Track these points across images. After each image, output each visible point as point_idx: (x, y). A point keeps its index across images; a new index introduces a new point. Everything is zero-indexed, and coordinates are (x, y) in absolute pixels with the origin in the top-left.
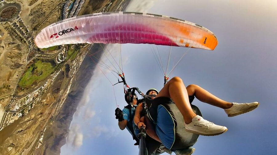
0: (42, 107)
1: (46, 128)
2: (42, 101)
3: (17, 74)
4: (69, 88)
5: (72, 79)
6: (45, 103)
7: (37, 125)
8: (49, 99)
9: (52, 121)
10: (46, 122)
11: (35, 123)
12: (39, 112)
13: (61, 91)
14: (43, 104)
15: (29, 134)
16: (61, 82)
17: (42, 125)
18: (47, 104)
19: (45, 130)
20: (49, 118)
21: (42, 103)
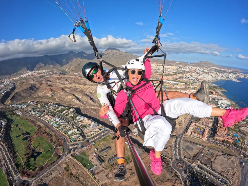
0: (56, 92)
1: (75, 74)
2: (50, 96)
3: (50, 176)
4: (25, 75)
5: (15, 79)
6: (51, 92)
7: (77, 85)
8: (45, 92)
9: (65, 70)
10: (68, 78)
11: (75, 89)
12: (63, 93)
13: (32, 83)
14: (53, 94)
15: (89, 89)
16: (22, 91)
17: (73, 80)
18: (51, 89)
19: (76, 74)
20: (63, 76)
21: (52, 96)
